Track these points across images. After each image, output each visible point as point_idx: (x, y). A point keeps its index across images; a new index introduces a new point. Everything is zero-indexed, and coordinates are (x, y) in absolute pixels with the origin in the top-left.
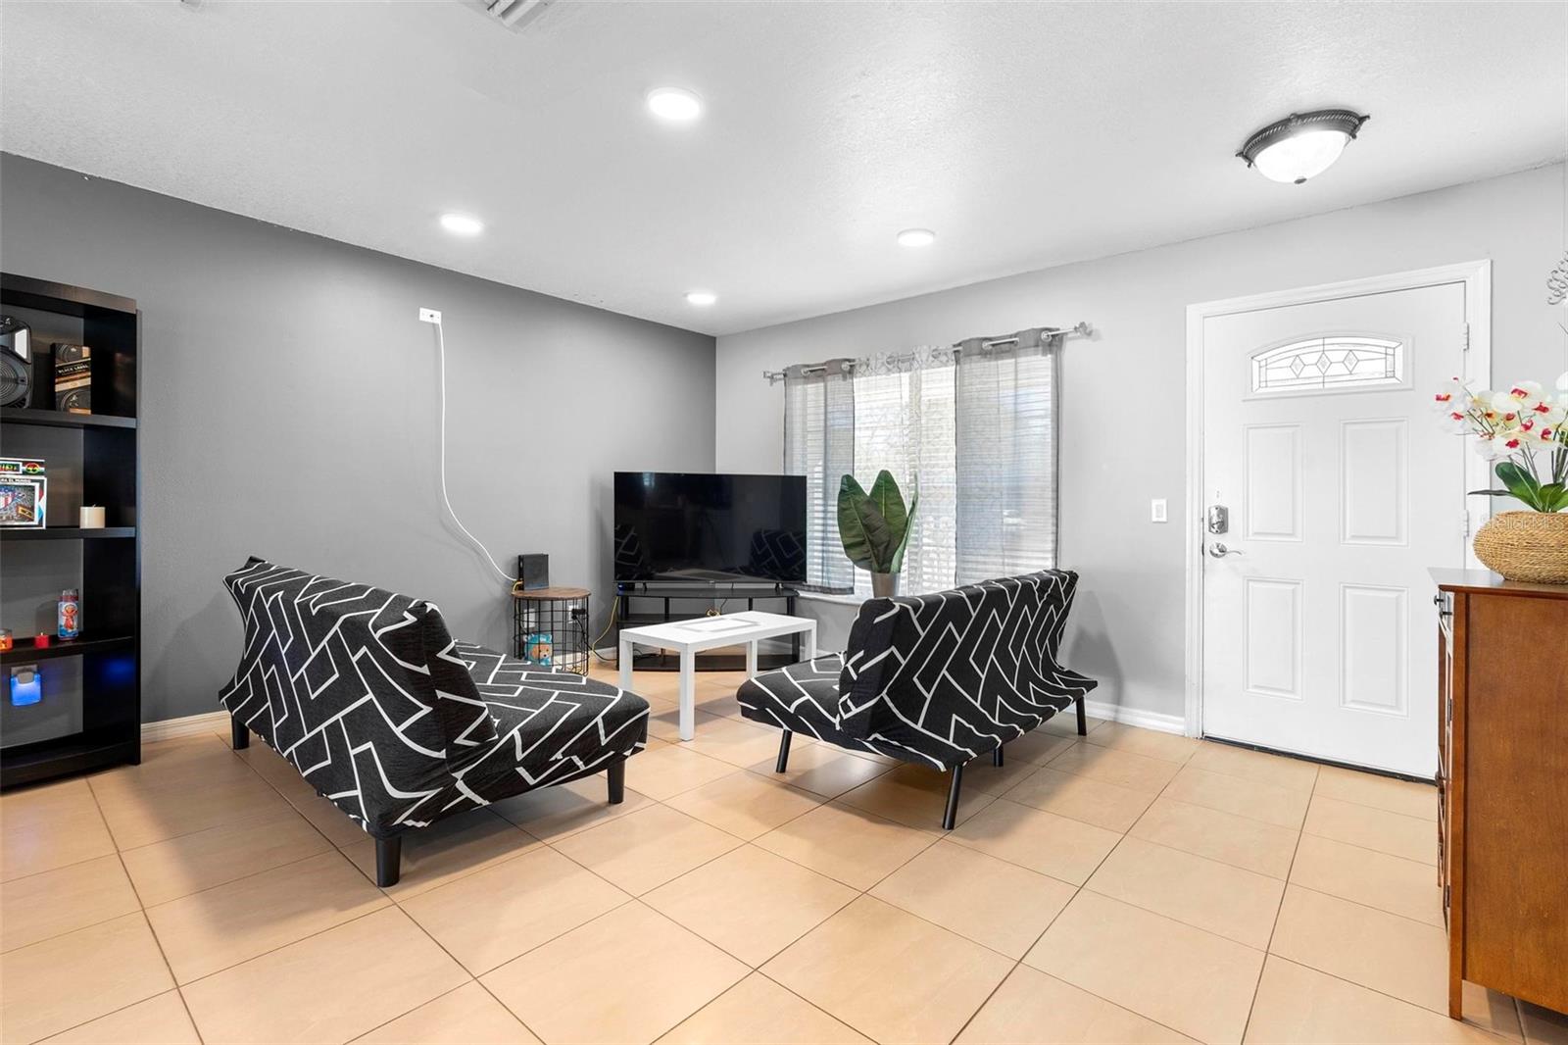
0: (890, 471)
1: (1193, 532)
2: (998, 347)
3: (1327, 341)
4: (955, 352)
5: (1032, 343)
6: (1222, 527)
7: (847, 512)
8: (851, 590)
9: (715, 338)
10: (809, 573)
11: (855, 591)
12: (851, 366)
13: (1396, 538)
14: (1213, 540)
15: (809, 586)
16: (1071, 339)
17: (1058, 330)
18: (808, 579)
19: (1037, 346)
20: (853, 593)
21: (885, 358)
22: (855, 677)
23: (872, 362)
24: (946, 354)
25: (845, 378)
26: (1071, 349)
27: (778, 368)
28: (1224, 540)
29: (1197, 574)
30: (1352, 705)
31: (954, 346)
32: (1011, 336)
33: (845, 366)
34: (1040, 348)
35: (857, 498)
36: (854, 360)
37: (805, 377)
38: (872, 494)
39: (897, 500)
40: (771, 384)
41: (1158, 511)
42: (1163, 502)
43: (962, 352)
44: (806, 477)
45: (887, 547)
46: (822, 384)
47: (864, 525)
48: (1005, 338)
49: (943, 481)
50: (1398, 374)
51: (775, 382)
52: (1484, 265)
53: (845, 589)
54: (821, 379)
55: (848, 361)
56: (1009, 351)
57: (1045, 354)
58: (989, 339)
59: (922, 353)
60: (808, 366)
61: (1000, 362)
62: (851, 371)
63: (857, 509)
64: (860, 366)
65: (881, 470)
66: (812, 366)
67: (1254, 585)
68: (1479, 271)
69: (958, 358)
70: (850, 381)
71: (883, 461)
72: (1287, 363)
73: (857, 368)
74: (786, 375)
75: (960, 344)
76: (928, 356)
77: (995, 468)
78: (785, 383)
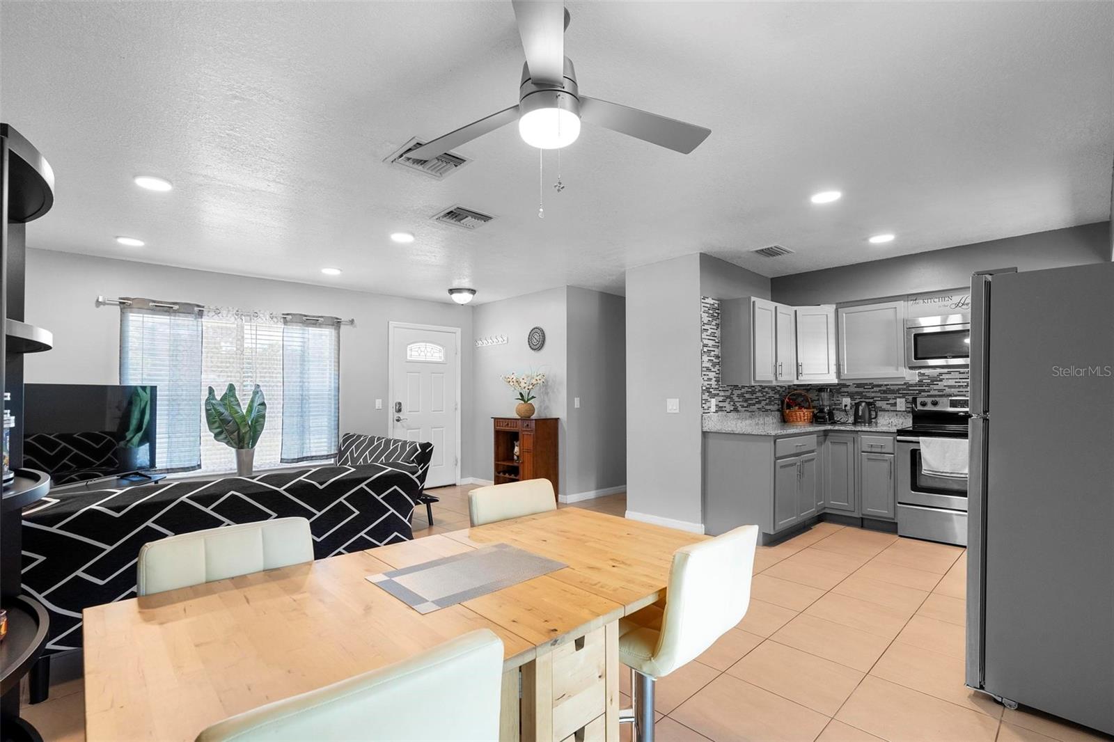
0: (234, 384)
1: (392, 413)
2: (309, 321)
3: (427, 344)
4: (284, 318)
5: (329, 323)
6: (399, 411)
7: (210, 411)
8: (199, 466)
11: (202, 466)
12: (200, 310)
13: (442, 411)
14: (397, 415)
16: (344, 324)
17: (341, 319)
20: (201, 468)
21: (235, 311)
23: (224, 312)
24: (276, 317)
25: (195, 318)
26: (344, 328)
27: (114, 296)
28: (401, 415)
29: (392, 428)
31: (283, 314)
32: (317, 317)
33: (196, 309)
34: (333, 326)
35: (214, 402)
36: (203, 307)
38: (221, 400)
39: (236, 403)
40: (97, 307)
41: (379, 403)
42: (380, 400)
43: (287, 319)
44: (156, 387)
45: (239, 433)
46: (168, 317)
47: (221, 420)
48: (314, 317)
49: (274, 391)
50: (443, 358)
51: (106, 306)
52: (460, 329)
53: (195, 467)
54: (168, 313)
55: (198, 306)
56: (316, 324)
57: (335, 329)
58: (306, 316)
59: (264, 314)
60: (154, 302)
61: (310, 328)
62: (201, 314)
63: (215, 409)
64: (209, 311)
65: (228, 383)
66: (159, 302)
67: (409, 431)
68: (459, 331)
69: (285, 322)
70: (200, 320)
71: (229, 379)
72: (417, 349)
73: (205, 313)
74: (125, 305)
75: (288, 314)
76: (268, 317)
77: (306, 384)
78: (121, 309)
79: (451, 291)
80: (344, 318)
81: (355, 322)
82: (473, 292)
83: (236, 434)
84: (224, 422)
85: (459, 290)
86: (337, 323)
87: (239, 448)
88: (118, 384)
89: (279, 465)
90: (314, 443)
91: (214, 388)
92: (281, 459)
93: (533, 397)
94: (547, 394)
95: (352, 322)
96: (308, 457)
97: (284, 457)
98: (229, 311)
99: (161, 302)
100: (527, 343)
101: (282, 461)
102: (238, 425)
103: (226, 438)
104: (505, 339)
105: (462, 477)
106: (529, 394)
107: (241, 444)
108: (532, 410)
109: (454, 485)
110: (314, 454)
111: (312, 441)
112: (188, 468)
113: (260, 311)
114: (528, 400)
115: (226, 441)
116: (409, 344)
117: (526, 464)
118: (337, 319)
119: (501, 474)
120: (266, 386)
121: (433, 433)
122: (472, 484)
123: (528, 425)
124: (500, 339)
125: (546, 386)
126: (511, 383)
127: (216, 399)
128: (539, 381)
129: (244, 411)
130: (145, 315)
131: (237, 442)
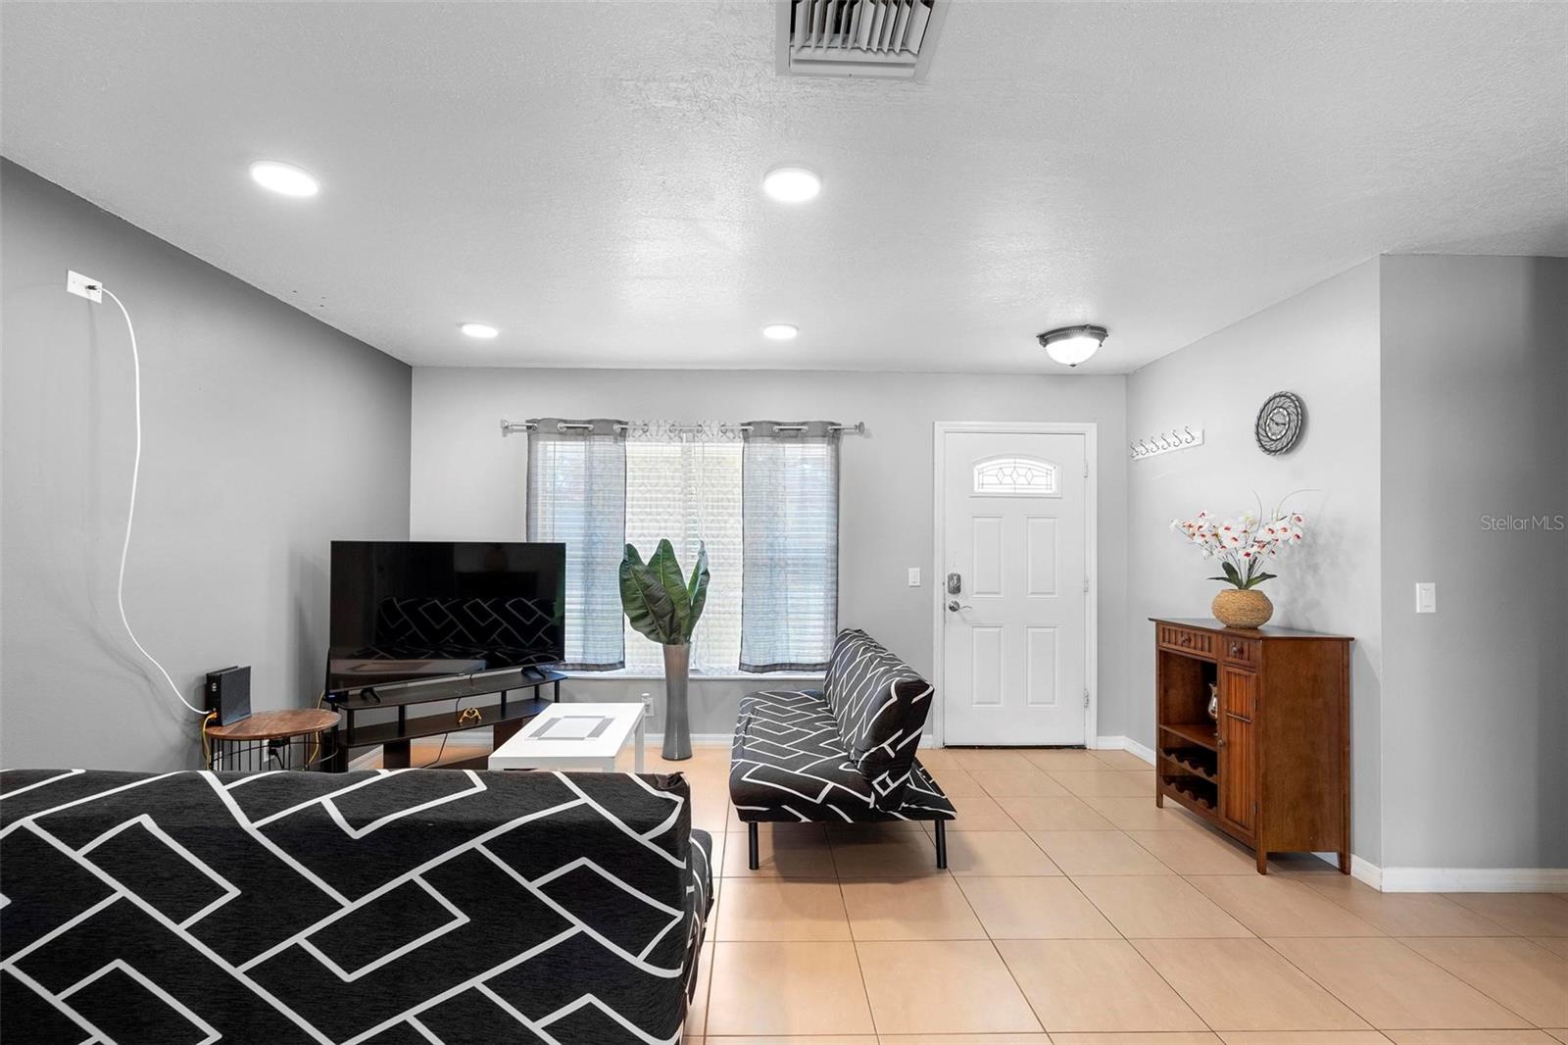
0: (668, 539)
1: (940, 594)
2: (785, 432)
3: (1017, 460)
4: (743, 430)
5: (820, 433)
6: (956, 590)
7: (628, 582)
8: (622, 664)
9: (410, 367)
10: (567, 650)
11: (626, 665)
12: (622, 429)
13: (1053, 593)
14: (951, 599)
15: (566, 665)
16: (846, 433)
17: (840, 425)
18: (566, 656)
19: (824, 436)
20: (624, 667)
21: (668, 425)
22: (893, 755)
23: (653, 428)
24: (732, 431)
25: (616, 441)
26: (846, 441)
27: (519, 418)
28: (959, 599)
29: (941, 623)
30: (1032, 706)
31: (743, 425)
32: (798, 424)
33: (617, 428)
34: (826, 439)
35: (636, 567)
36: (626, 423)
37: (561, 433)
38: (650, 564)
39: (675, 569)
40: (504, 436)
41: (914, 575)
42: (918, 570)
43: (751, 432)
44: (564, 544)
45: (672, 618)
46: (583, 443)
47: (646, 596)
48: (793, 424)
49: (729, 550)
50: (1054, 487)
51: (514, 434)
52: (1094, 426)
53: (615, 664)
54: (581, 437)
55: (620, 422)
56: (796, 437)
57: (829, 444)
58: (779, 424)
59: (710, 427)
60: (565, 422)
61: (787, 445)
62: (623, 433)
63: (638, 580)
64: (635, 429)
65: (659, 539)
66: (571, 422)
67: (977, 630)
68: (1091, 429)
69: (746, 436)
70: (622, 444)
71: (663, 531)
72: (995, 472)
73: (630, 432)
74: (532, 428)
75: (749, 424)
76: (715, 430)
77: (781, 540)
78: (529, 436)
79: (1045, 338)
80: (846, 421)
81: (866, 426)
82: (1100, 332)
83: (667, 618)
84: (651, 599)
85: (1062, 333)
86: (832, 433)
87: (668, 643)
88: (525, 541)
89: (736, 674)
90: (795, 641)
91: (636, 546)
92: (741, 664)
93: (1265, 576)
94: (1314, 568)
95: (860, 428)
96: (785, 664)
97: (746, 660)
98: (659, 426)
99: (574, 422)
100: (1254, 437)
101: (742, 666)
102: (673, 604)
103: (650, 624)
104: (1197, 434)
105: (1099, 733)
106: (1251, 567)
107: (673, 636)
108: (1267, 608)
109: (1082, 747)
110: (793, 660)
111: (792, 637)
112: (604, 665)
113: (704, 422)
114: (1250, 582)
115: (648, 629)
116: (975, 463)
117: (1236, 750)
118: (833, 424)
119: (1173, 758)
120: (712, 543)
121: (1030, 635)
122: (1124, 750)
123: (1241, 651)
124: (1184, 436)
125: (1309, 545)
126: (1198, 540)
127: (642, 563)
128: (1280, 535)
129: (687, 582)
130: (557, 443)
131: (668, 632)
